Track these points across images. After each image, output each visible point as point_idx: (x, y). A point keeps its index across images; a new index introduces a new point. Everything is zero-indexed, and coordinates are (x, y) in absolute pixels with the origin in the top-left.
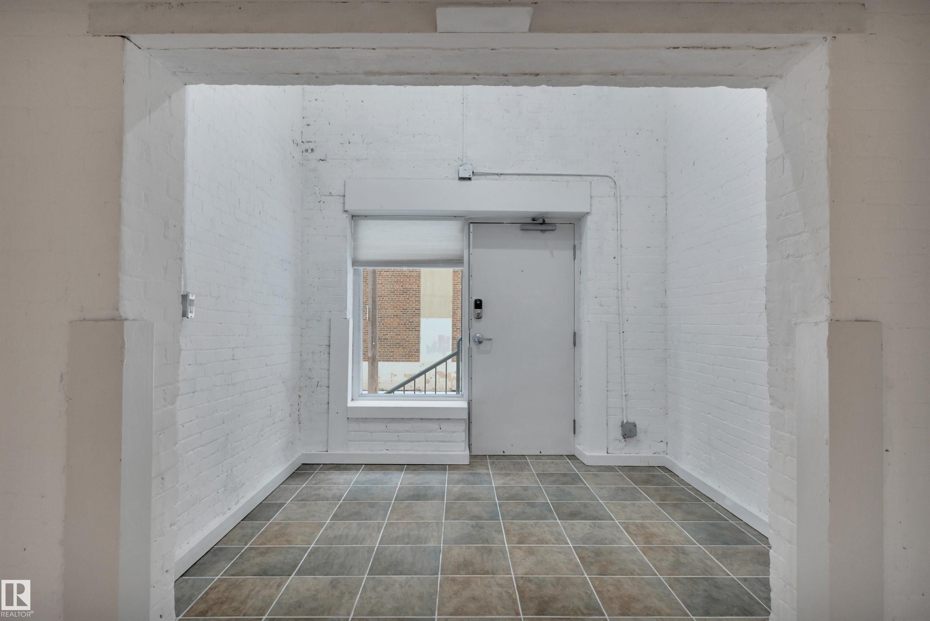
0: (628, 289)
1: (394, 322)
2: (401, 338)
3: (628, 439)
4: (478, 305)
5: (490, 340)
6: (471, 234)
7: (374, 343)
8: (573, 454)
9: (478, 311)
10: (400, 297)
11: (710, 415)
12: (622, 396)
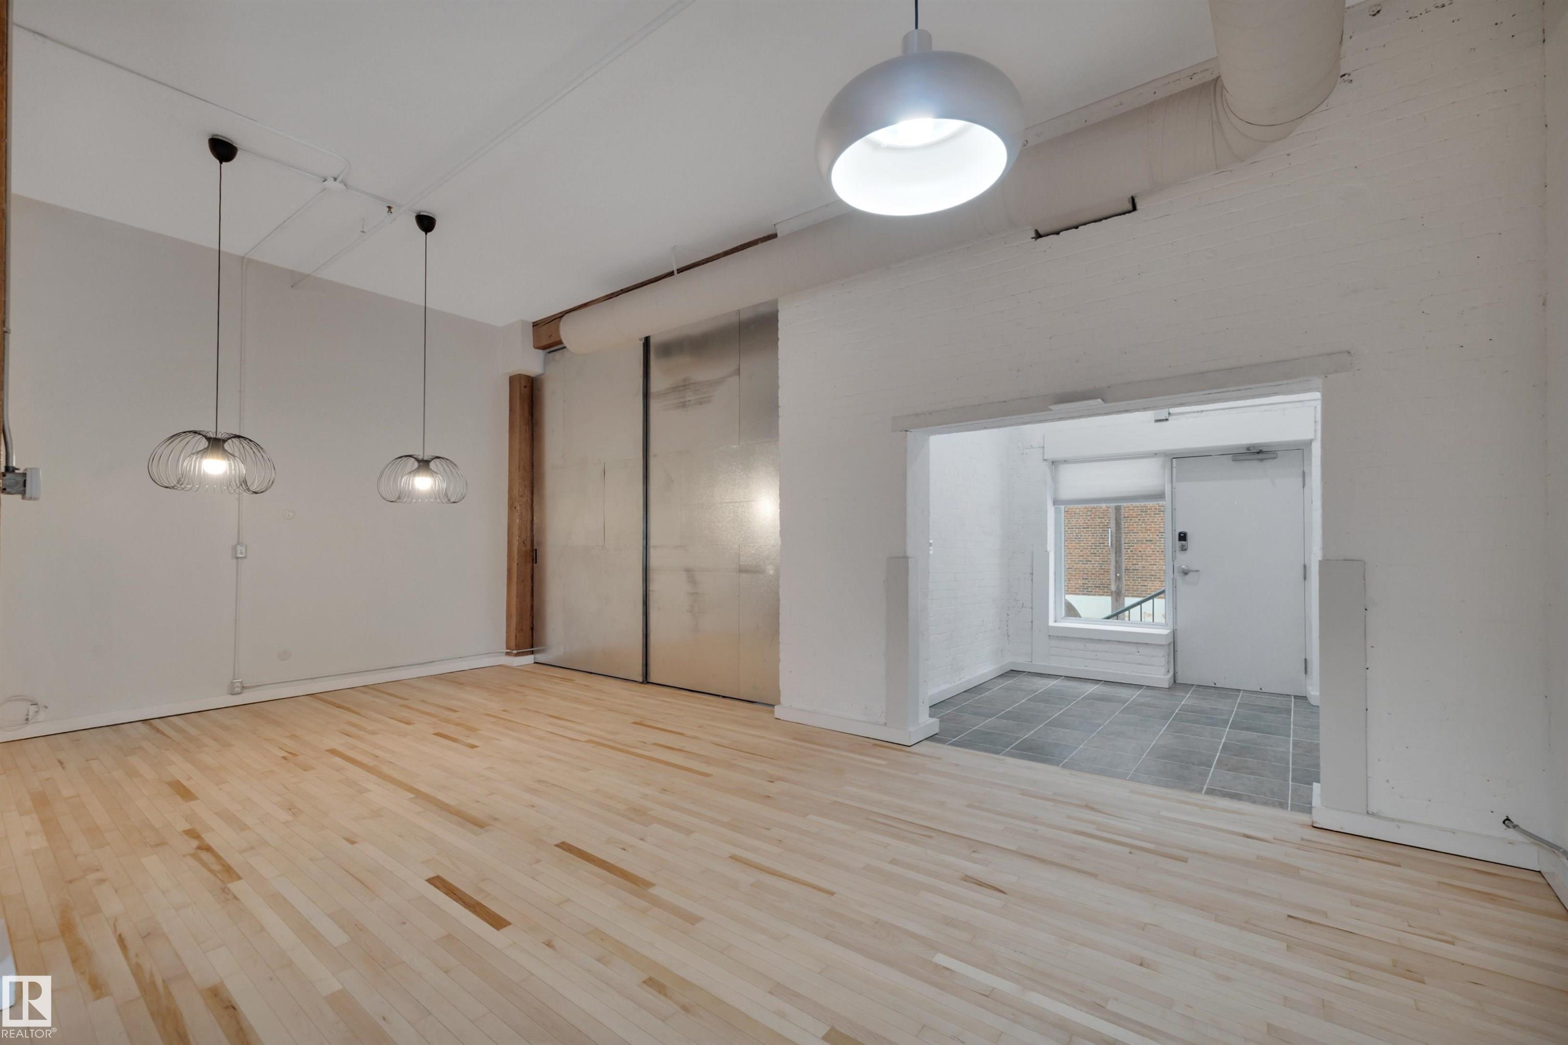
1: (1147, 549)
2: (1157, 569)
4: (1183, 537)
5: (1197, 571)
6: (1174, 470)
7: (1118, 575)
8: (1304, 695)
9: (1183, 543)
10: (1155, 517)
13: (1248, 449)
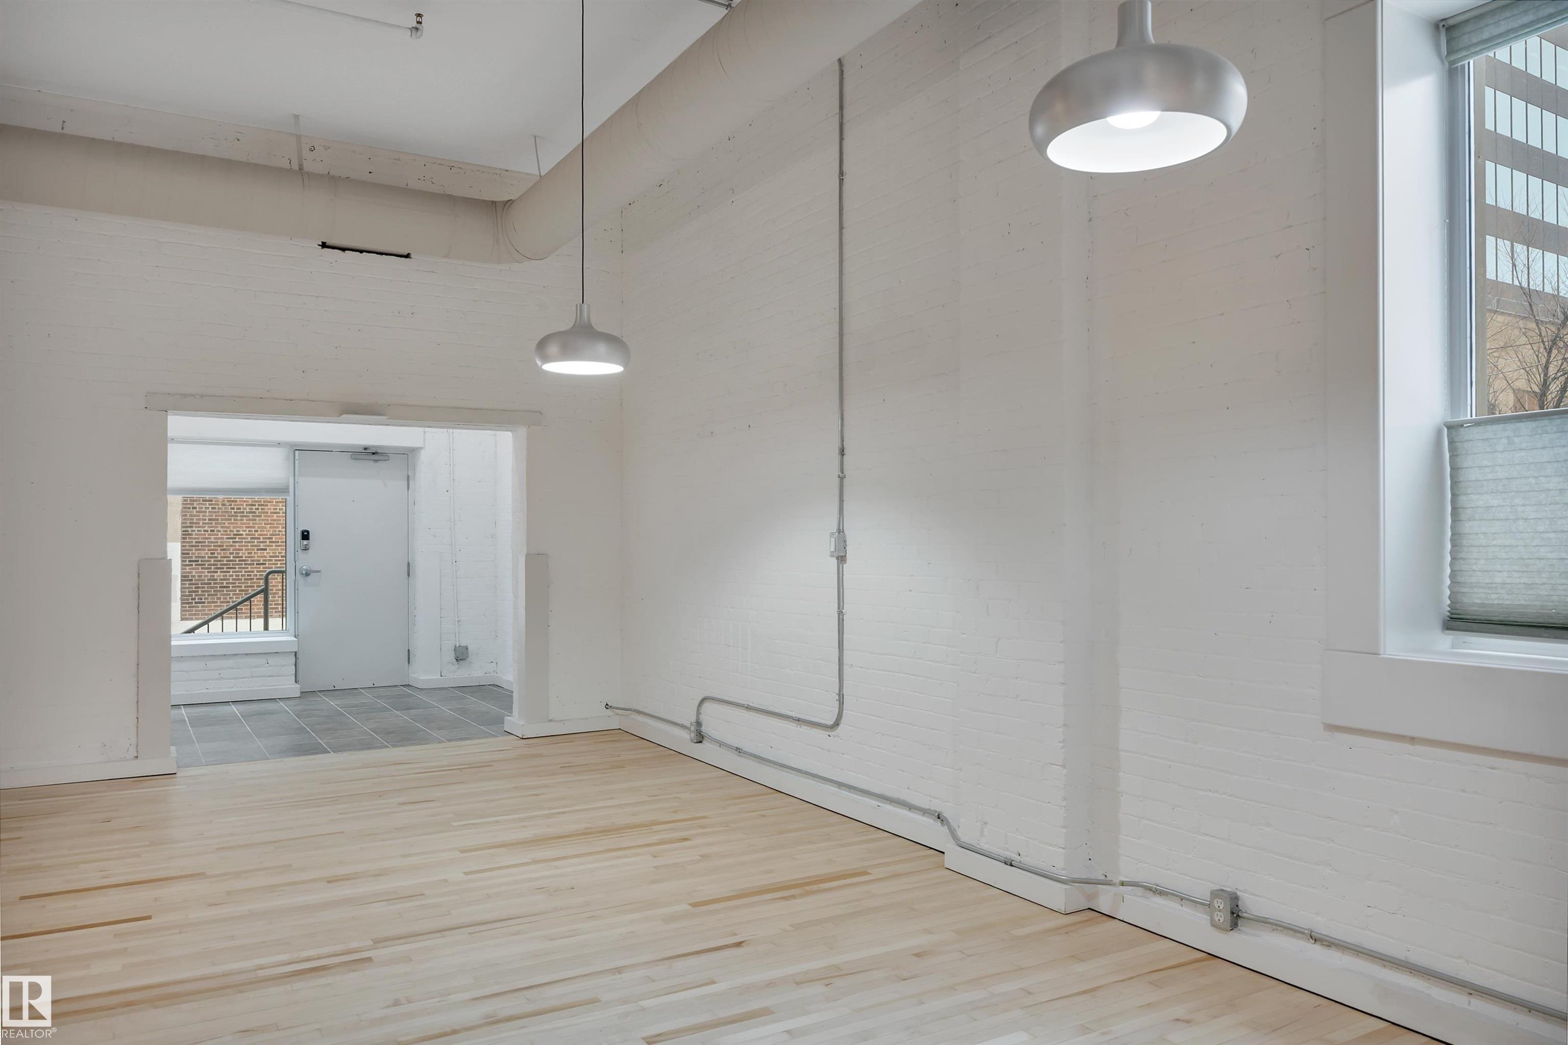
0: (460, 521)
3: (461, 662)
4: (305, 536)
5: (319, 571)
6: (297, 462)
8: (409, 683)
9: (305, 542)
12: (455, 621)
13: (365, 449)
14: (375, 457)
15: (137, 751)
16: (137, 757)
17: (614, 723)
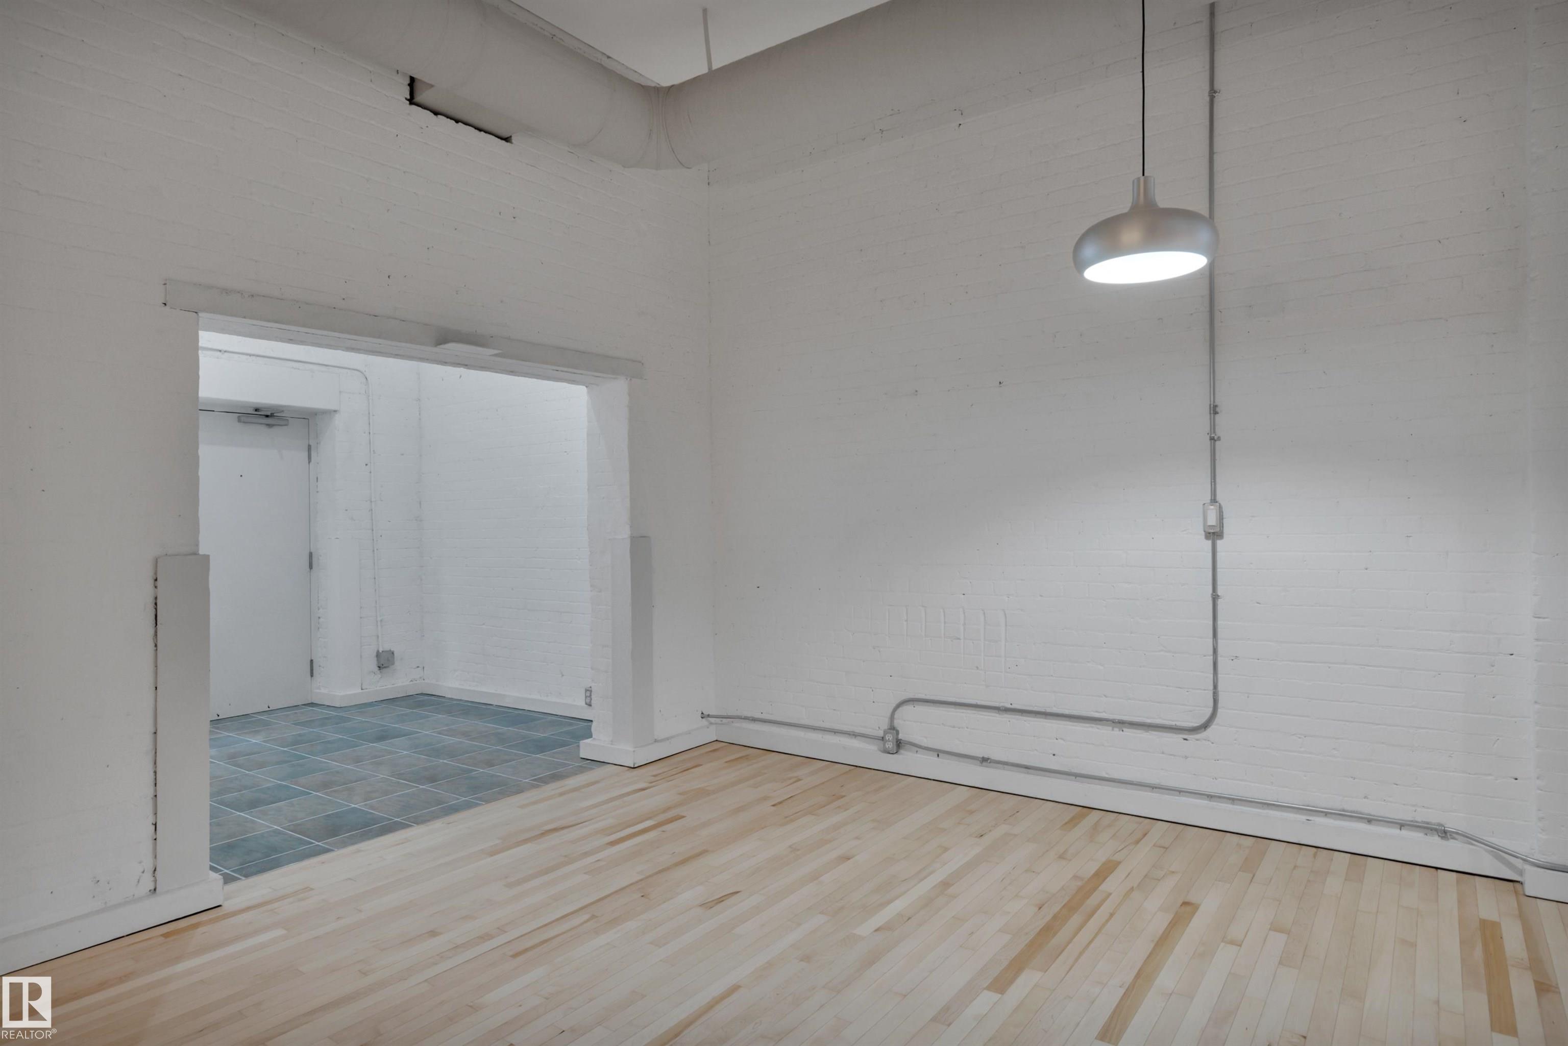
0: (382, 501)
3: (384, 670)
8: (312, 702)
11: (484, 626)
12: (377, 621)
13: (256, 410)
14: (269, 421)
15: (155, 881)
16: (155, 890)
17: (711, 735)
